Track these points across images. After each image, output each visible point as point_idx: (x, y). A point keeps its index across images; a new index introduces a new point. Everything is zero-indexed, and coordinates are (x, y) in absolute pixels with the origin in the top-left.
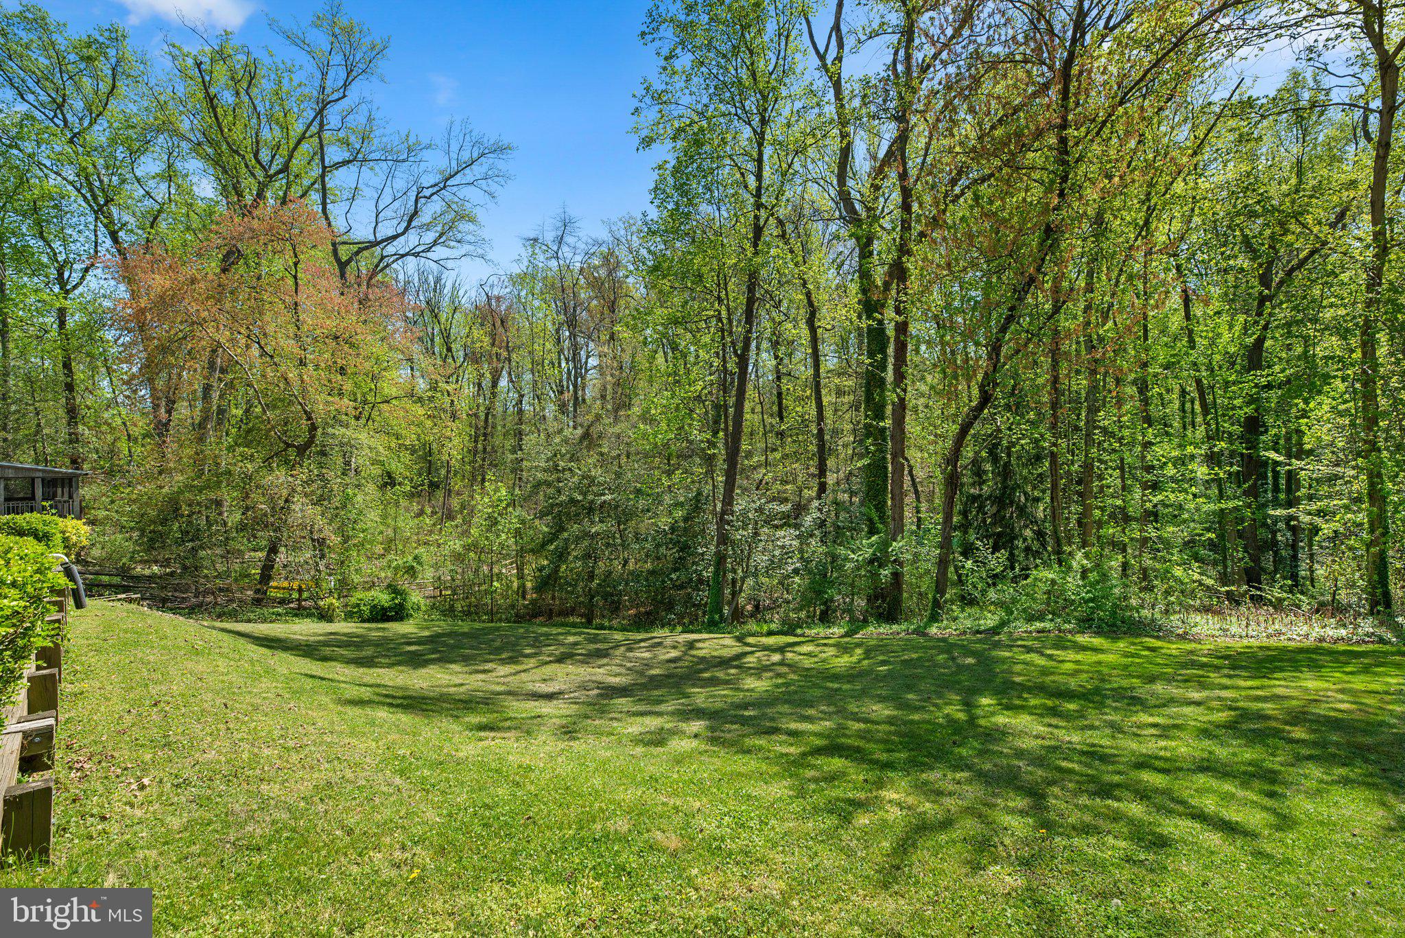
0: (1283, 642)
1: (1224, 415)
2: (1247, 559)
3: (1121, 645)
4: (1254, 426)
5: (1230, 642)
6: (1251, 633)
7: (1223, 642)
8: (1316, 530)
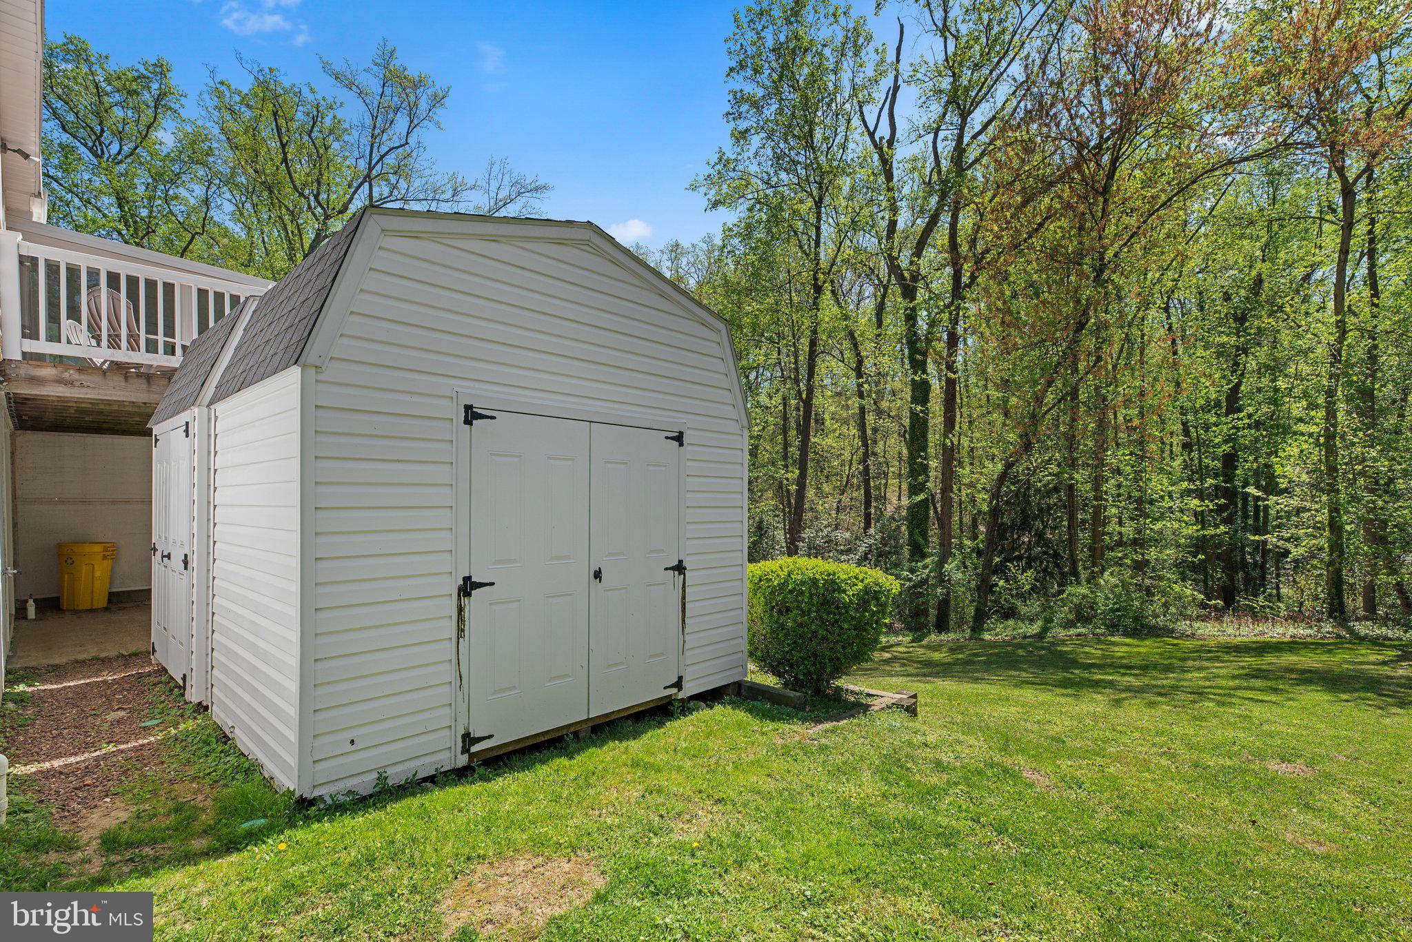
0: (1266, 638)
1: (1206, 452)
2: (1225, 578)
3: (1147, 642)
4: (1230, 461)
5: (1228, 639)
6: (1242, 633)
7: (1221, 639)
8: (1287, 553)
